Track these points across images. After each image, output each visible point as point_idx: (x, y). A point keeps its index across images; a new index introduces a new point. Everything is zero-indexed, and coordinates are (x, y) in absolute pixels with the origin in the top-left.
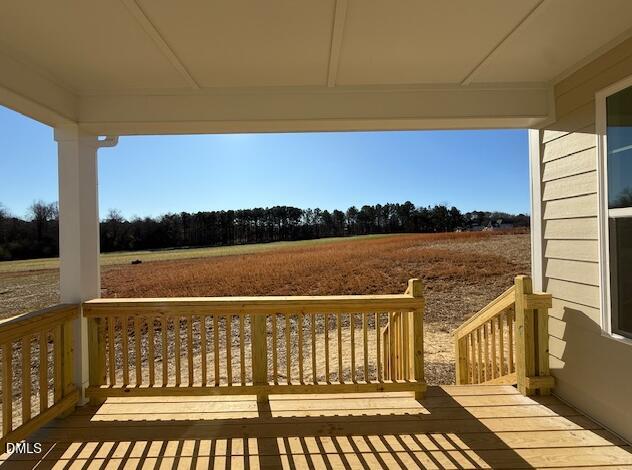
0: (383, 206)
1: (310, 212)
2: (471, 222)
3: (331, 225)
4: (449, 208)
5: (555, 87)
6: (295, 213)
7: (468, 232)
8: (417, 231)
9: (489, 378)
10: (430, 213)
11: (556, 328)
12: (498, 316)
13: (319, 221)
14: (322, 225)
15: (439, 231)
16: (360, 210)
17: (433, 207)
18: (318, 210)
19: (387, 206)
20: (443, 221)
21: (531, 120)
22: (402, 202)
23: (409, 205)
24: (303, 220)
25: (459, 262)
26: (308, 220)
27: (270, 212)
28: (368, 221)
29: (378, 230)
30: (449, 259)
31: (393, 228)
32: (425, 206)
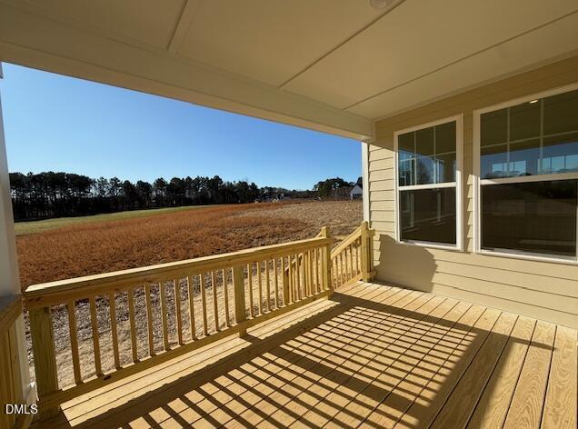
0: (193, 179)
1: (103, 182)
2: (265, 195)
3: (134, 196)
4: (250, 184)
5: (376, 123)
6: (83, 182)
7: (263, 203)
8: (224, 202)
9: (343, 283)
10: (235, 188)
11: (376, 245)
12: (350, 245)
13: (117, 192)
14: (122, 198)
15: (243, 202)
16: (169, 182)
17: (237, 182)
18: (116, 180)
19: (198, 179)
20: (245, 194)
21: (363, 137)
22: (211, 177)
23: (217, 179)
24: (94, 191)
25: (273, 225)
26: (103, 192)
27: (34, 179)
28: (178, 193)
29: (188, 202)
30: (266, 223)
31: (203, 200)
32: (231, 181)
